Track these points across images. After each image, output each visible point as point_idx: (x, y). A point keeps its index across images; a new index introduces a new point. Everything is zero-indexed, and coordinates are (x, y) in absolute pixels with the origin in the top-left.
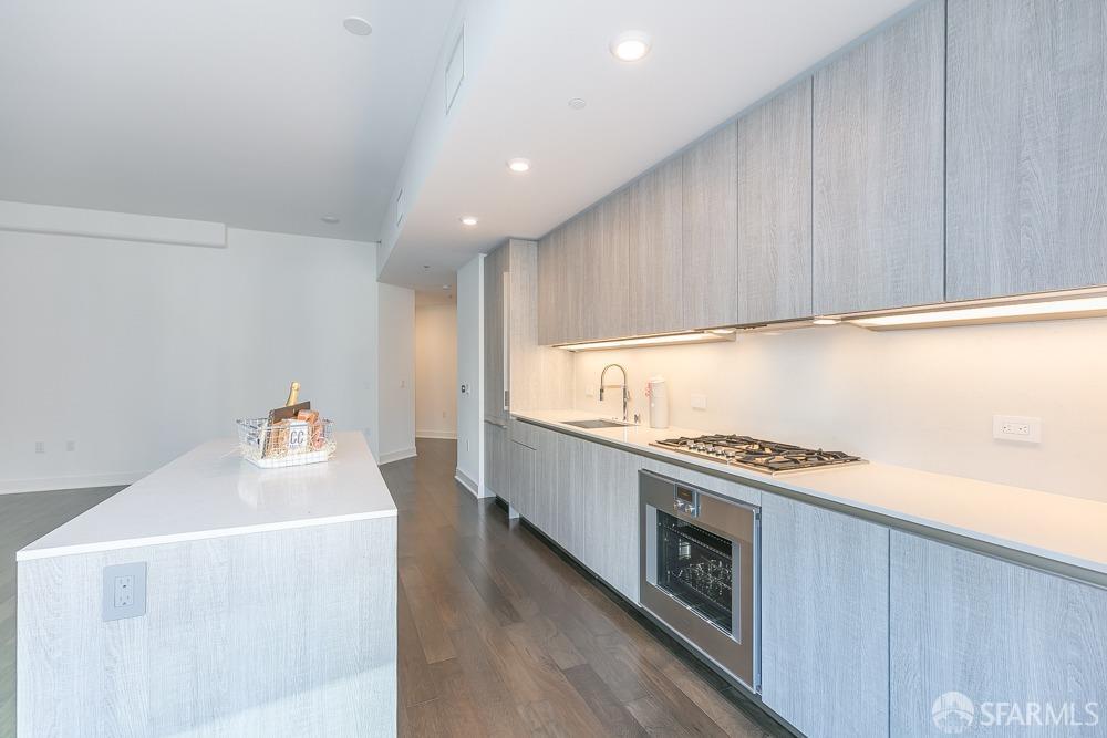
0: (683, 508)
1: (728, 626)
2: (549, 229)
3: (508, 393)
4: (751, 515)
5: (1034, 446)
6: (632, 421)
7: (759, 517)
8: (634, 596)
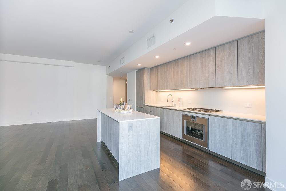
0: (193, 120)
1: (202, 139)
2: (154, 66)
3: (144, 101)
4: (207, 120)
5: (250, 107)
6: (174, 106)
7: (208, 120)
8: (181, 137)
